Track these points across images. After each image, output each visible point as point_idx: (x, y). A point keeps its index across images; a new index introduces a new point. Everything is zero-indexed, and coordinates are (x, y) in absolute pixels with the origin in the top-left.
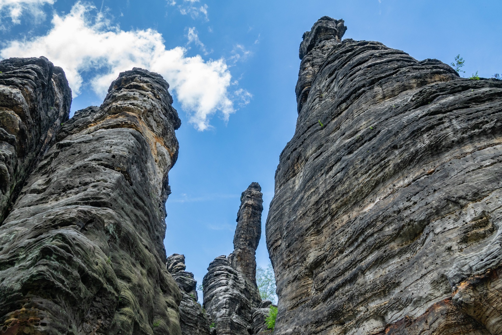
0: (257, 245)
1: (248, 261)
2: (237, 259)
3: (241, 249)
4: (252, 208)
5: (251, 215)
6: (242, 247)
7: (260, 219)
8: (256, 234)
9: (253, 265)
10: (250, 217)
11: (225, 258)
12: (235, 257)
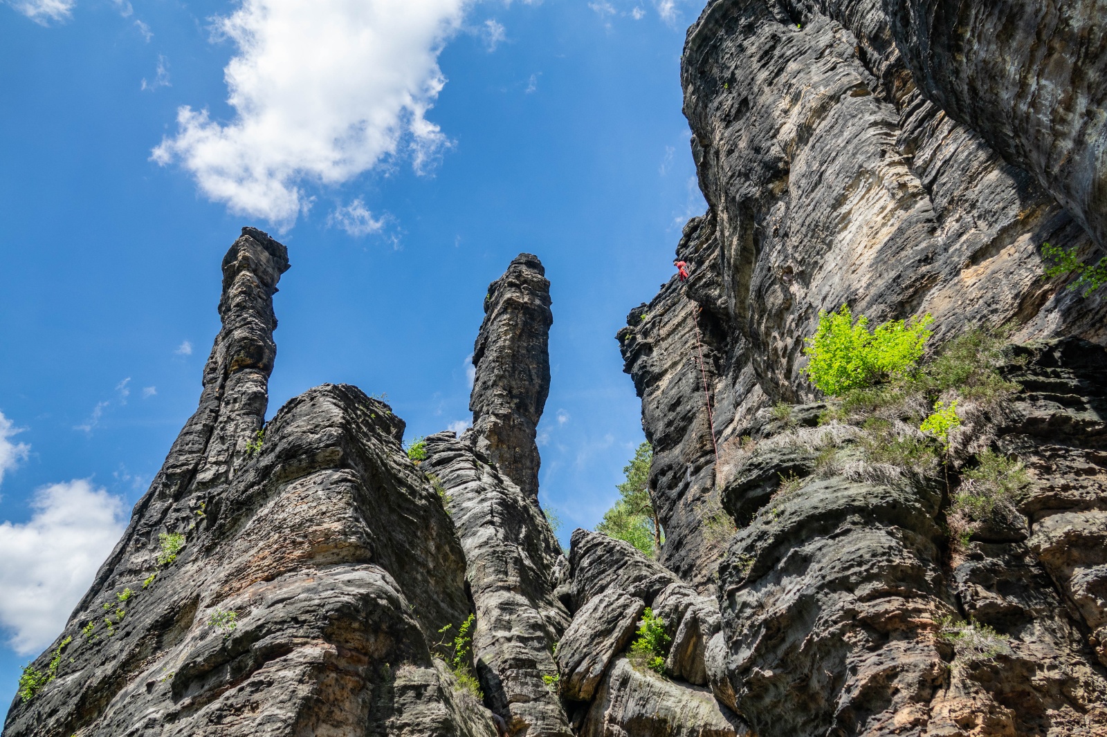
0: (539, 411)
1: (517, 449)
2: (487, 442)
3: (497, 415)
4: (524, 314)
5: (523, 330)
6: (501, 412)
7: (546, 345)
8: (537, 381)
9: (532, 461)
10: (521, 335)
11: (454, 437)
12: (481, 438)
